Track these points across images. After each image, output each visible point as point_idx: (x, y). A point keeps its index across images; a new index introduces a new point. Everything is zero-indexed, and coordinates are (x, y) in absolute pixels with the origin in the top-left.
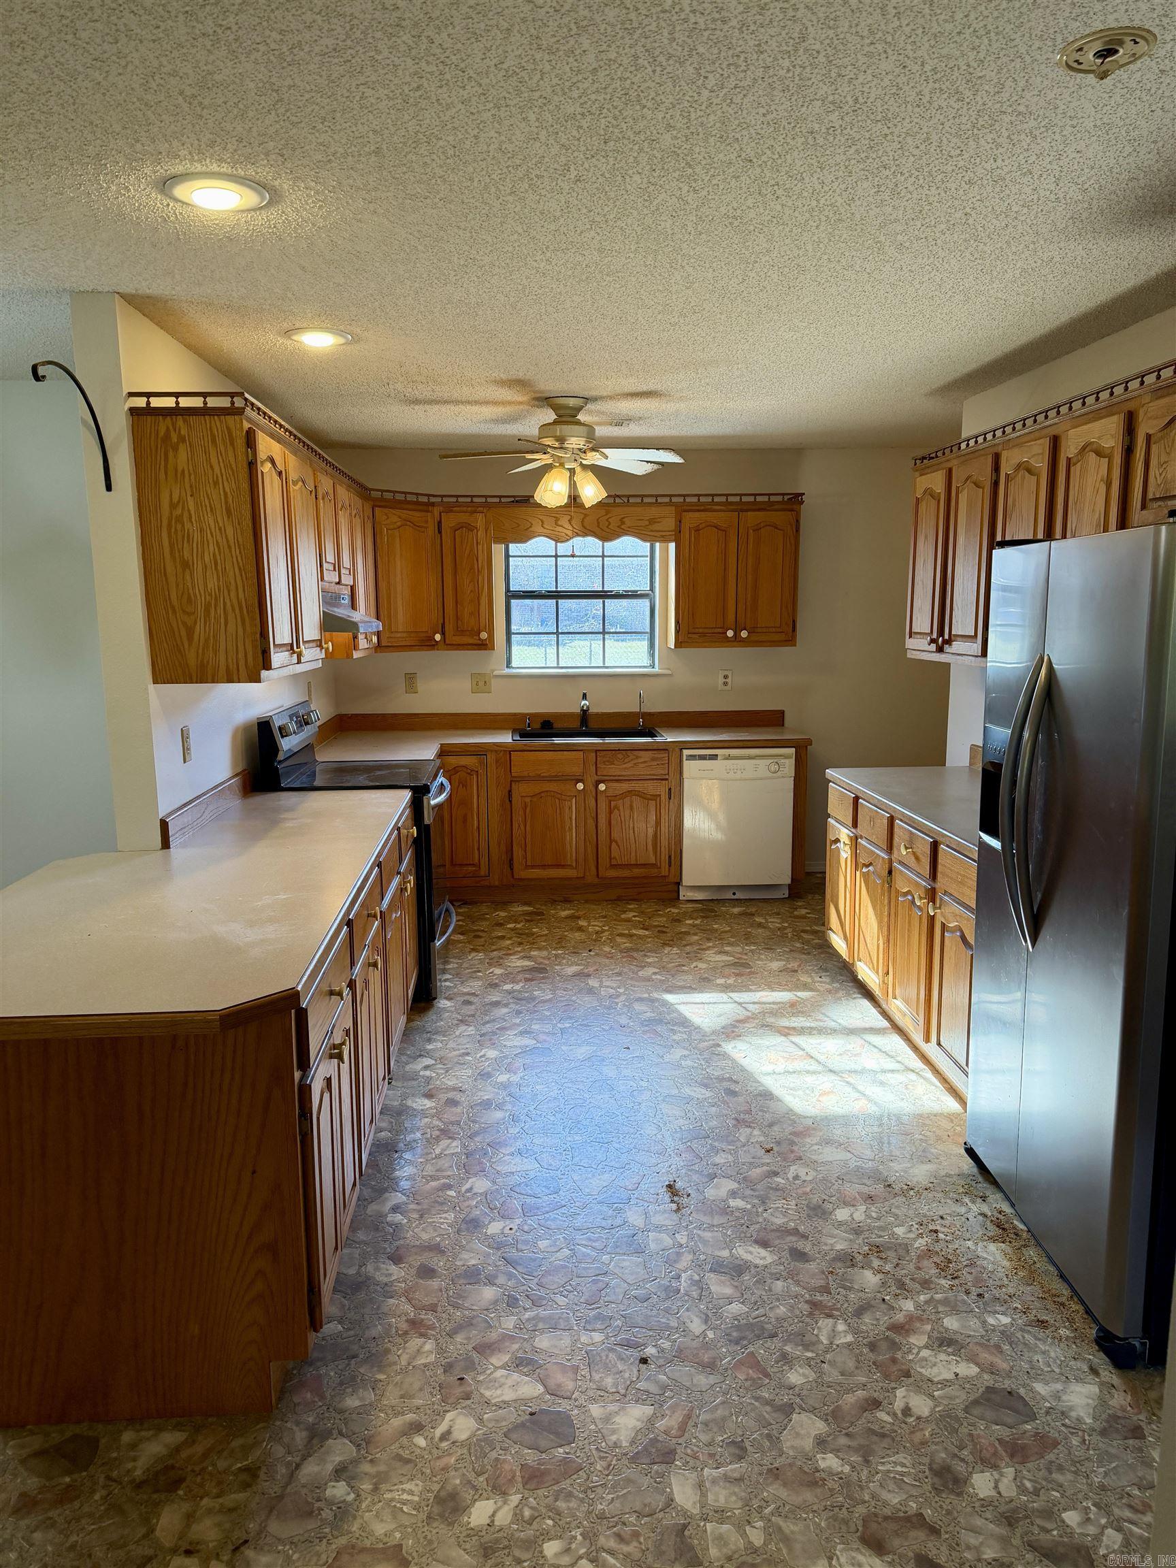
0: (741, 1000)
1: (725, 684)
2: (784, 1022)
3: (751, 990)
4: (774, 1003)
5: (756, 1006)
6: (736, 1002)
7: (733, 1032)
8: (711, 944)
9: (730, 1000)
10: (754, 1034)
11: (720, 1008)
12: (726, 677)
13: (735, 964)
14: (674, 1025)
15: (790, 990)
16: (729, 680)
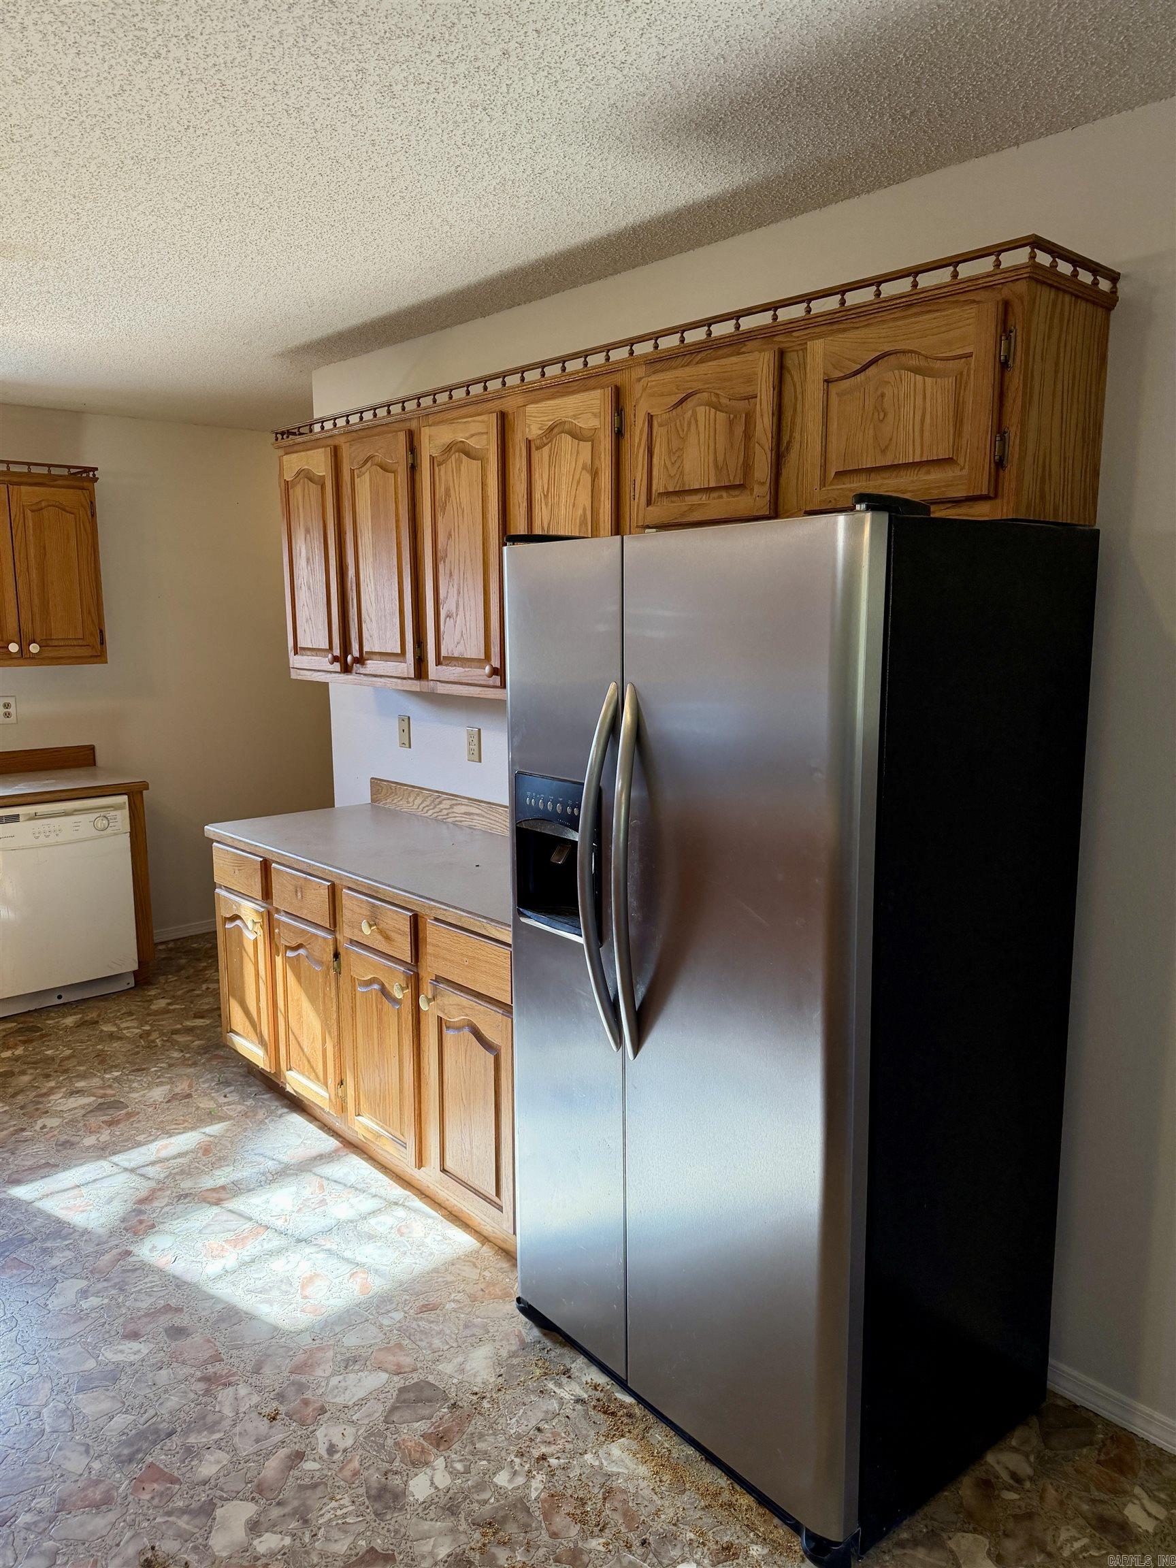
0: (132, 1165)
1: (7, 715)
2: (208, 1182)
3: (139, 1144)
4: (180, 1155)
5: (157, 1168)
6: (126, 1169)
7: (141, 1222)
8: (52, 1084)
9: (115, 1169)
10: (174, 1216)
11: (104, 1189)
12: (7, 706)
13: (100, 1108)
14: (44, 1240)
15: (193, 1129)
16: (12, 710)
